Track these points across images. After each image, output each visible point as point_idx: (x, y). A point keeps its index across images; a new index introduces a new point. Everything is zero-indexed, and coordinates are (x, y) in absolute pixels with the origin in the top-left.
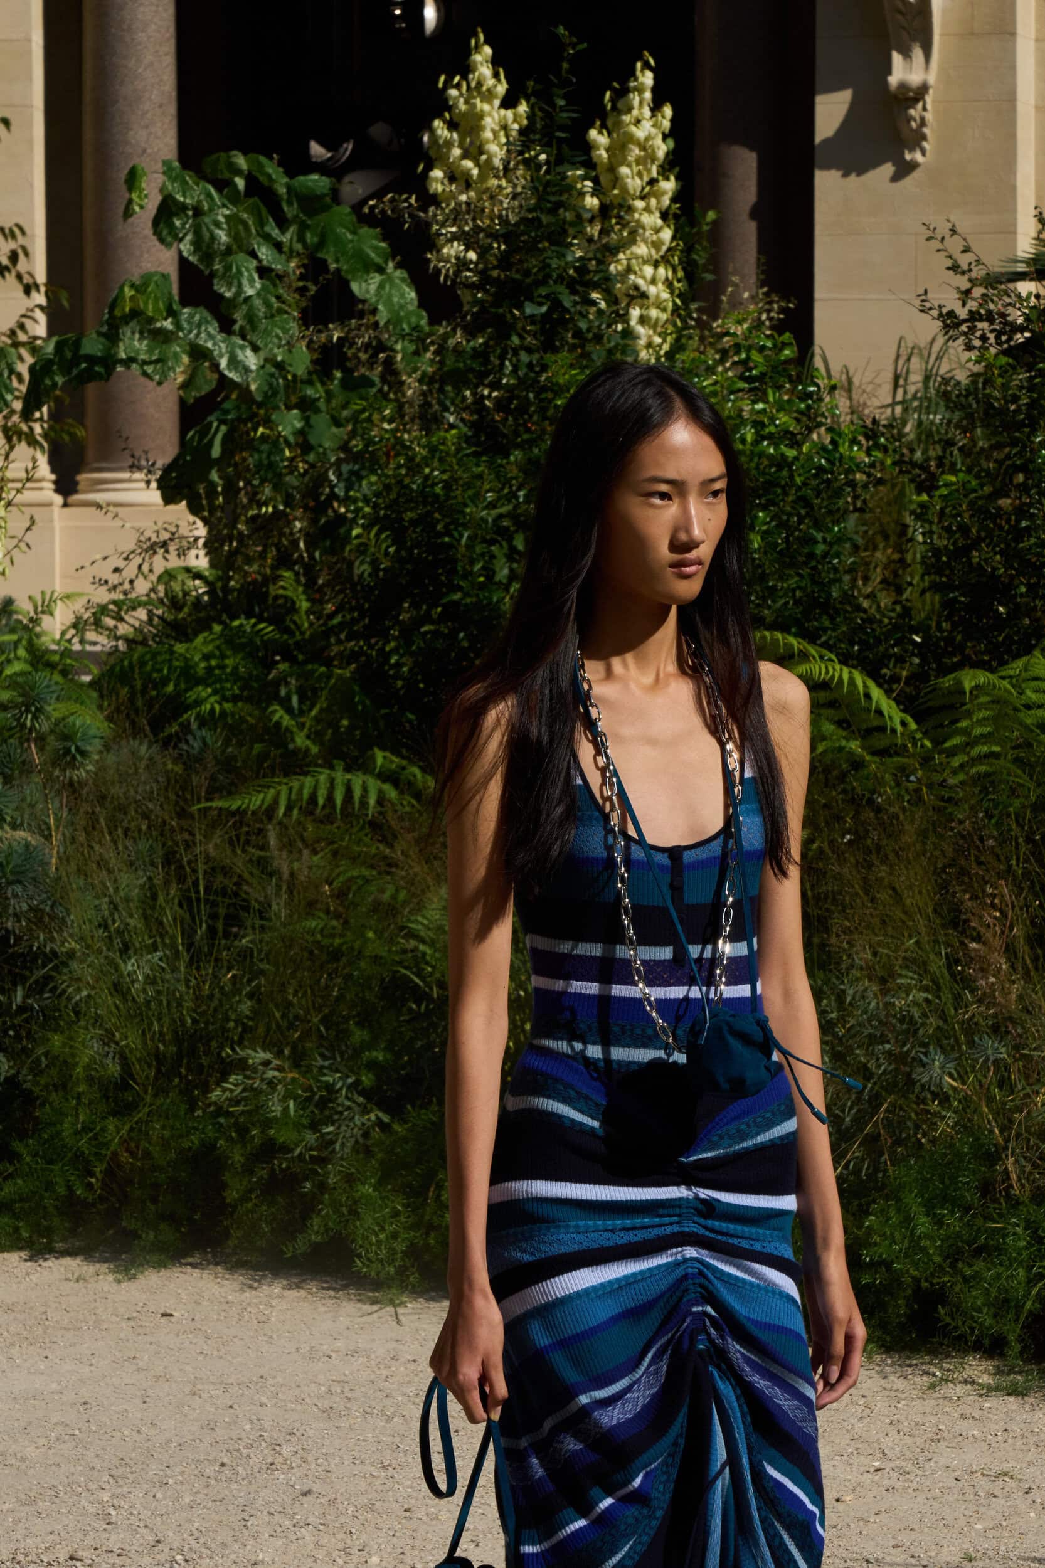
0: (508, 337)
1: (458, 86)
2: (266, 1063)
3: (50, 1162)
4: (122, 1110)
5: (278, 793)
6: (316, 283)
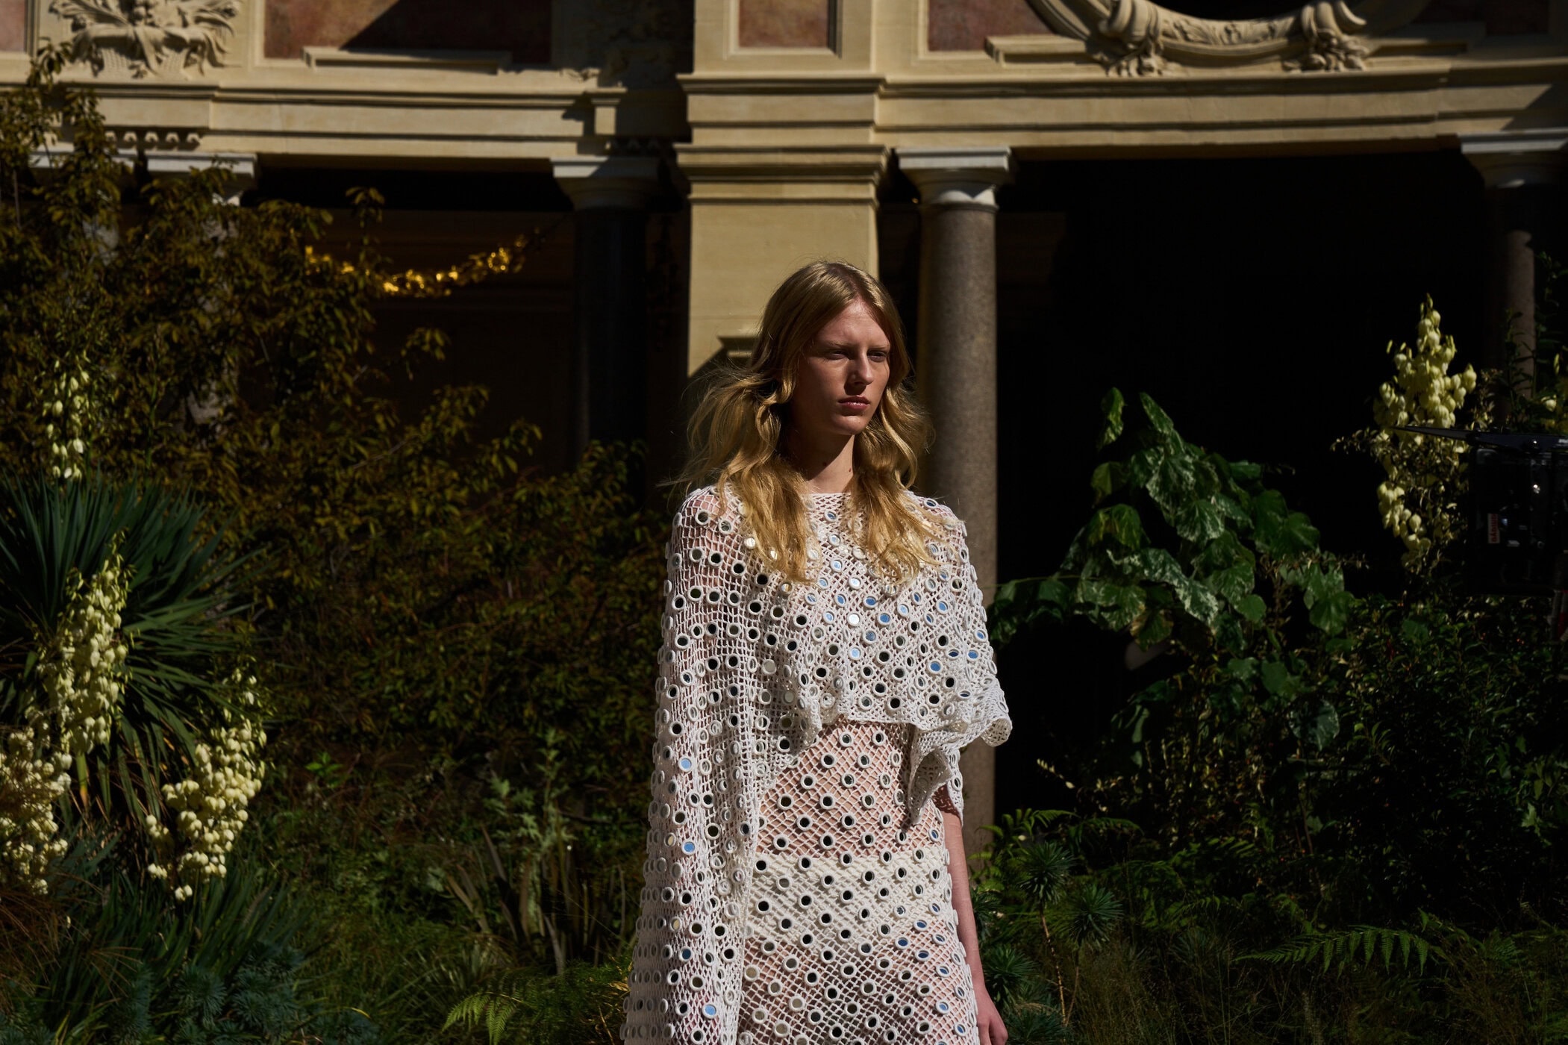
1: (1405, 352)
5: (1322, 948)
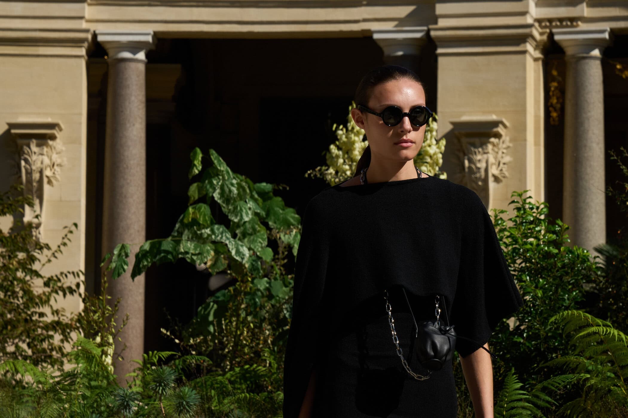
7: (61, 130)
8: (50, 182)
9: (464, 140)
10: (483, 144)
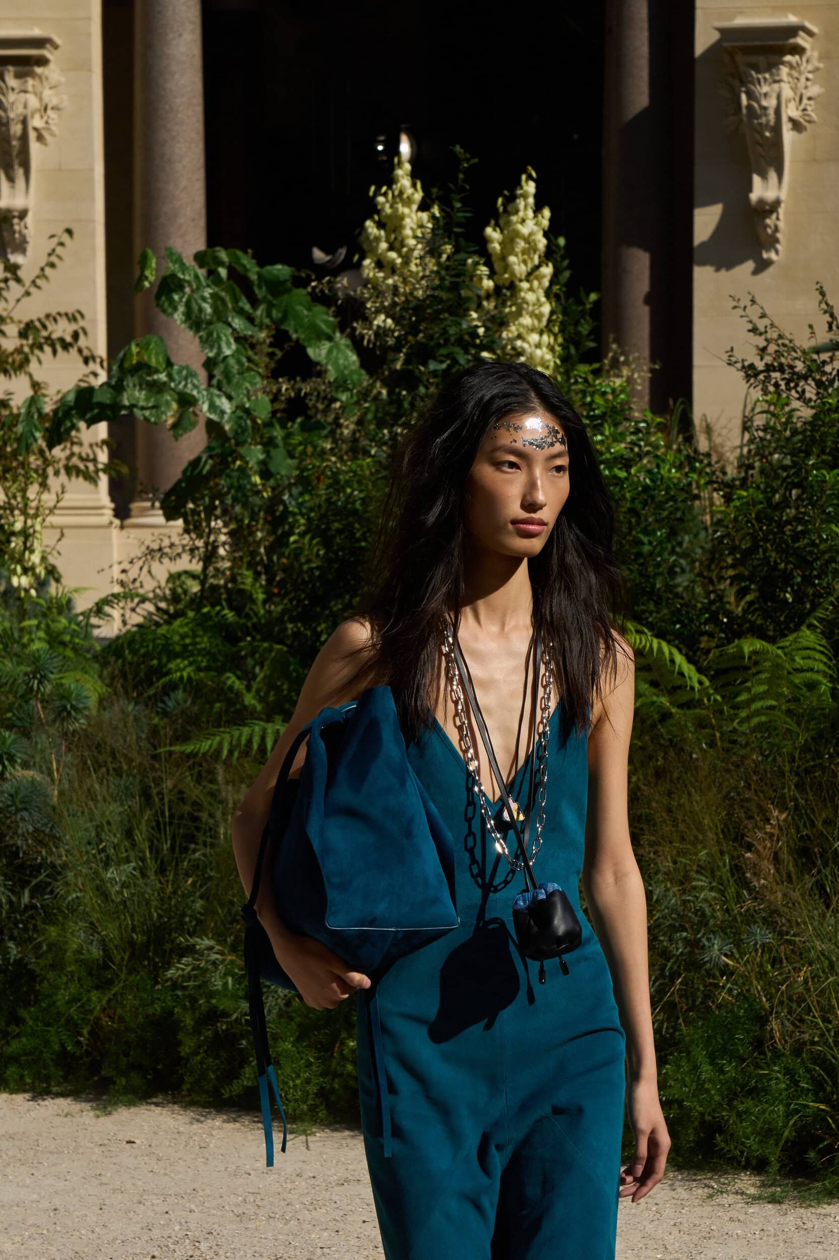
0: (417, 387)
1: (385, 195)
2: (211, 948)
3: (48, 1025)
4: (103, 985)
5: (223, 739)
6: (282, 349)
7: (56, 47)
8: (40, 138)
9: (740, 59)
10: (772, 66)
